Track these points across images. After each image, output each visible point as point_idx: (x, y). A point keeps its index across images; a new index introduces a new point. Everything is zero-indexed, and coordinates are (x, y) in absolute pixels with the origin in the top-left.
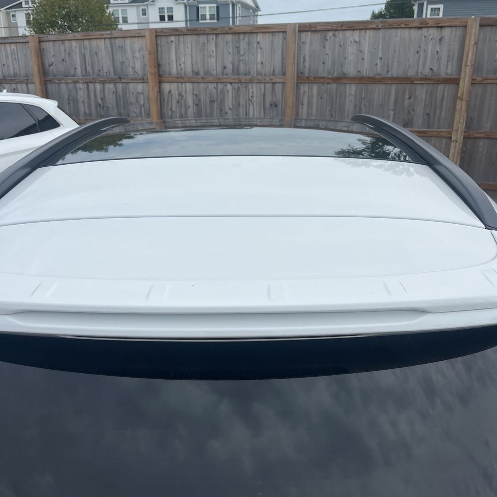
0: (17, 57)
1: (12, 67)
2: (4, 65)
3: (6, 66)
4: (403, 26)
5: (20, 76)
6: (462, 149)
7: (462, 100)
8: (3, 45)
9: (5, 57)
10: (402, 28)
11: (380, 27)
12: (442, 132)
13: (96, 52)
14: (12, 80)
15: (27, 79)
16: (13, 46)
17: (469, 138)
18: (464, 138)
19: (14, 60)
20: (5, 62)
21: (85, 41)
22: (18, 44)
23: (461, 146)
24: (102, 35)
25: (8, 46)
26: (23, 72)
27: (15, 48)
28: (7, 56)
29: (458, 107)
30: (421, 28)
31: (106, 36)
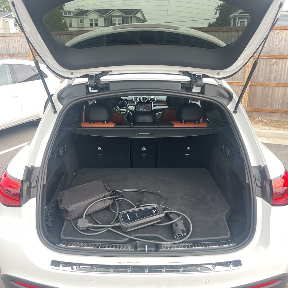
0: (20, 44)
1: (17, 48)
2: (14, 47)
3: (14, 48)
4: (219, 30)
5: (22, 53)
6: (249, 91)
7: (249, 67)
8: (13, 37)
9: (14, 43)
10: (218, 31)
11: (208, 30)
12: (239, 82)
13: (63, 42)
14: (17, 55)
15: (26, 55)
16: (19, 38)
17: (253, 86)
18: (250, 86)
19: (19, 45)
20: (14, 46)
21: (57, 36)
22: (21, 37)
23: (249, 89)
24: (66, 33)
25: (16, 38)
26: (23, 51)
27: (20, 39)
28: (15, 43)
29: (247, 71)
30: (228, 31)
31: (69, 34)
